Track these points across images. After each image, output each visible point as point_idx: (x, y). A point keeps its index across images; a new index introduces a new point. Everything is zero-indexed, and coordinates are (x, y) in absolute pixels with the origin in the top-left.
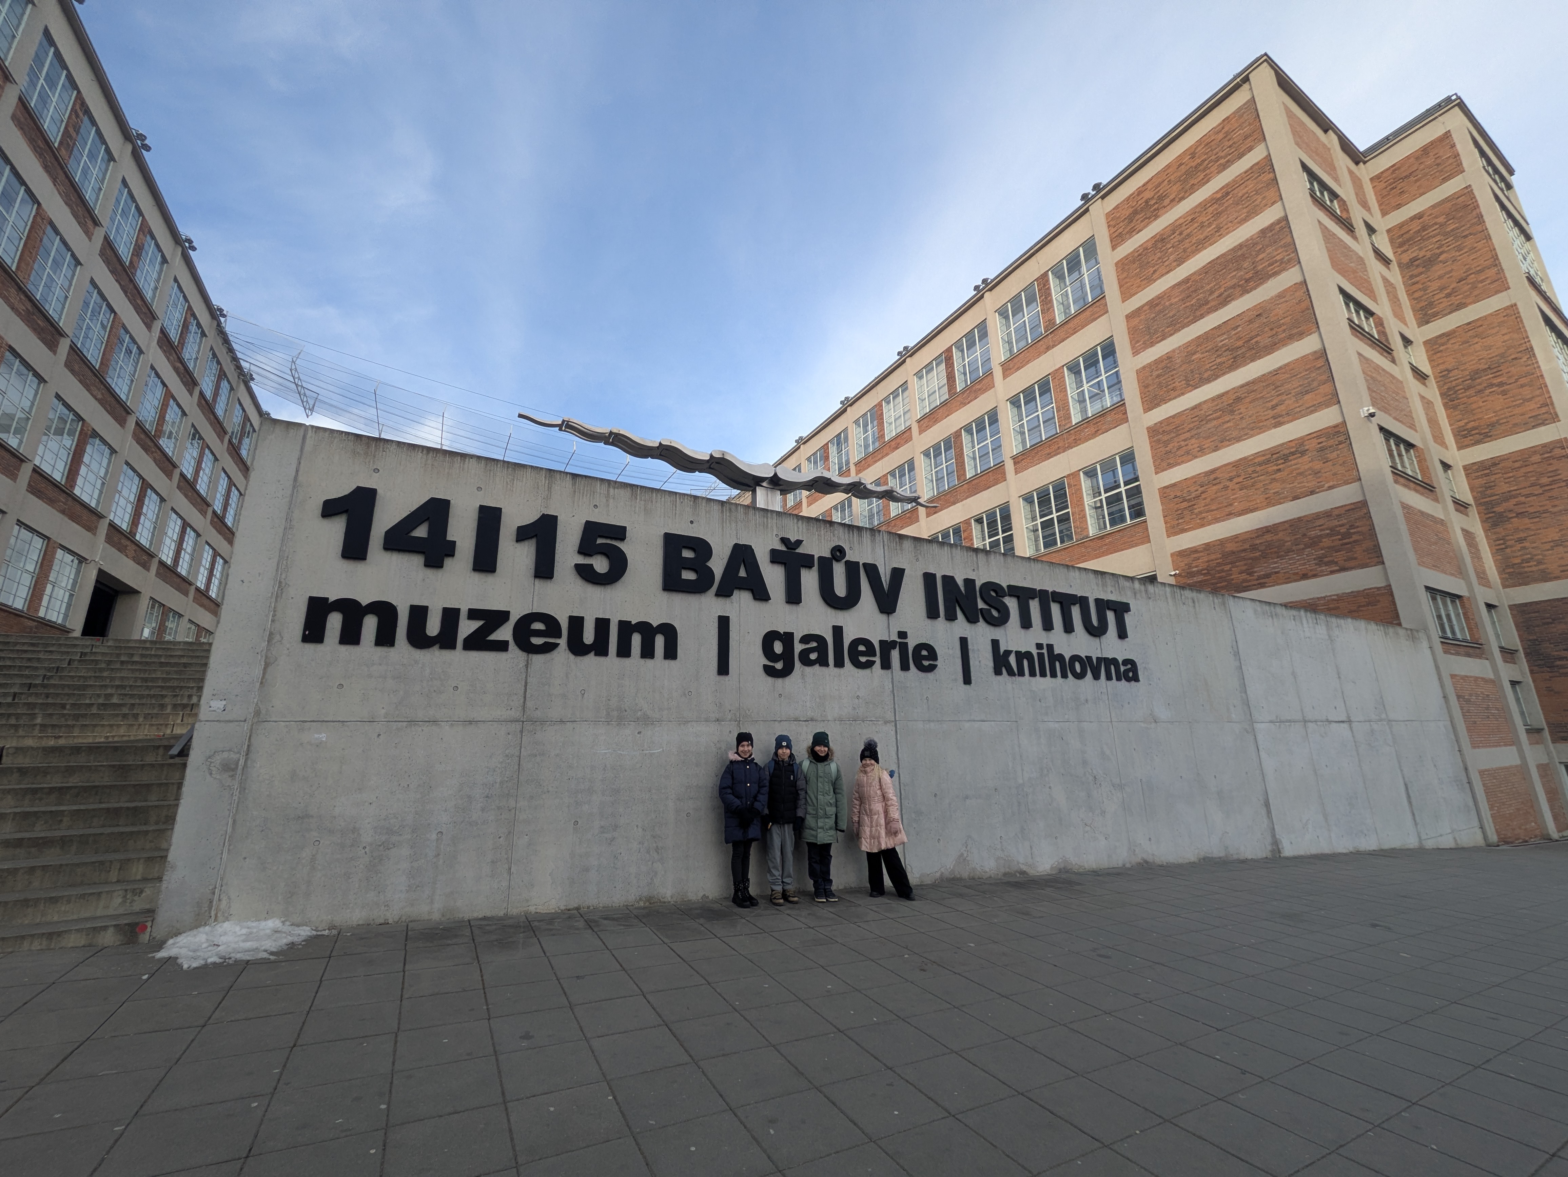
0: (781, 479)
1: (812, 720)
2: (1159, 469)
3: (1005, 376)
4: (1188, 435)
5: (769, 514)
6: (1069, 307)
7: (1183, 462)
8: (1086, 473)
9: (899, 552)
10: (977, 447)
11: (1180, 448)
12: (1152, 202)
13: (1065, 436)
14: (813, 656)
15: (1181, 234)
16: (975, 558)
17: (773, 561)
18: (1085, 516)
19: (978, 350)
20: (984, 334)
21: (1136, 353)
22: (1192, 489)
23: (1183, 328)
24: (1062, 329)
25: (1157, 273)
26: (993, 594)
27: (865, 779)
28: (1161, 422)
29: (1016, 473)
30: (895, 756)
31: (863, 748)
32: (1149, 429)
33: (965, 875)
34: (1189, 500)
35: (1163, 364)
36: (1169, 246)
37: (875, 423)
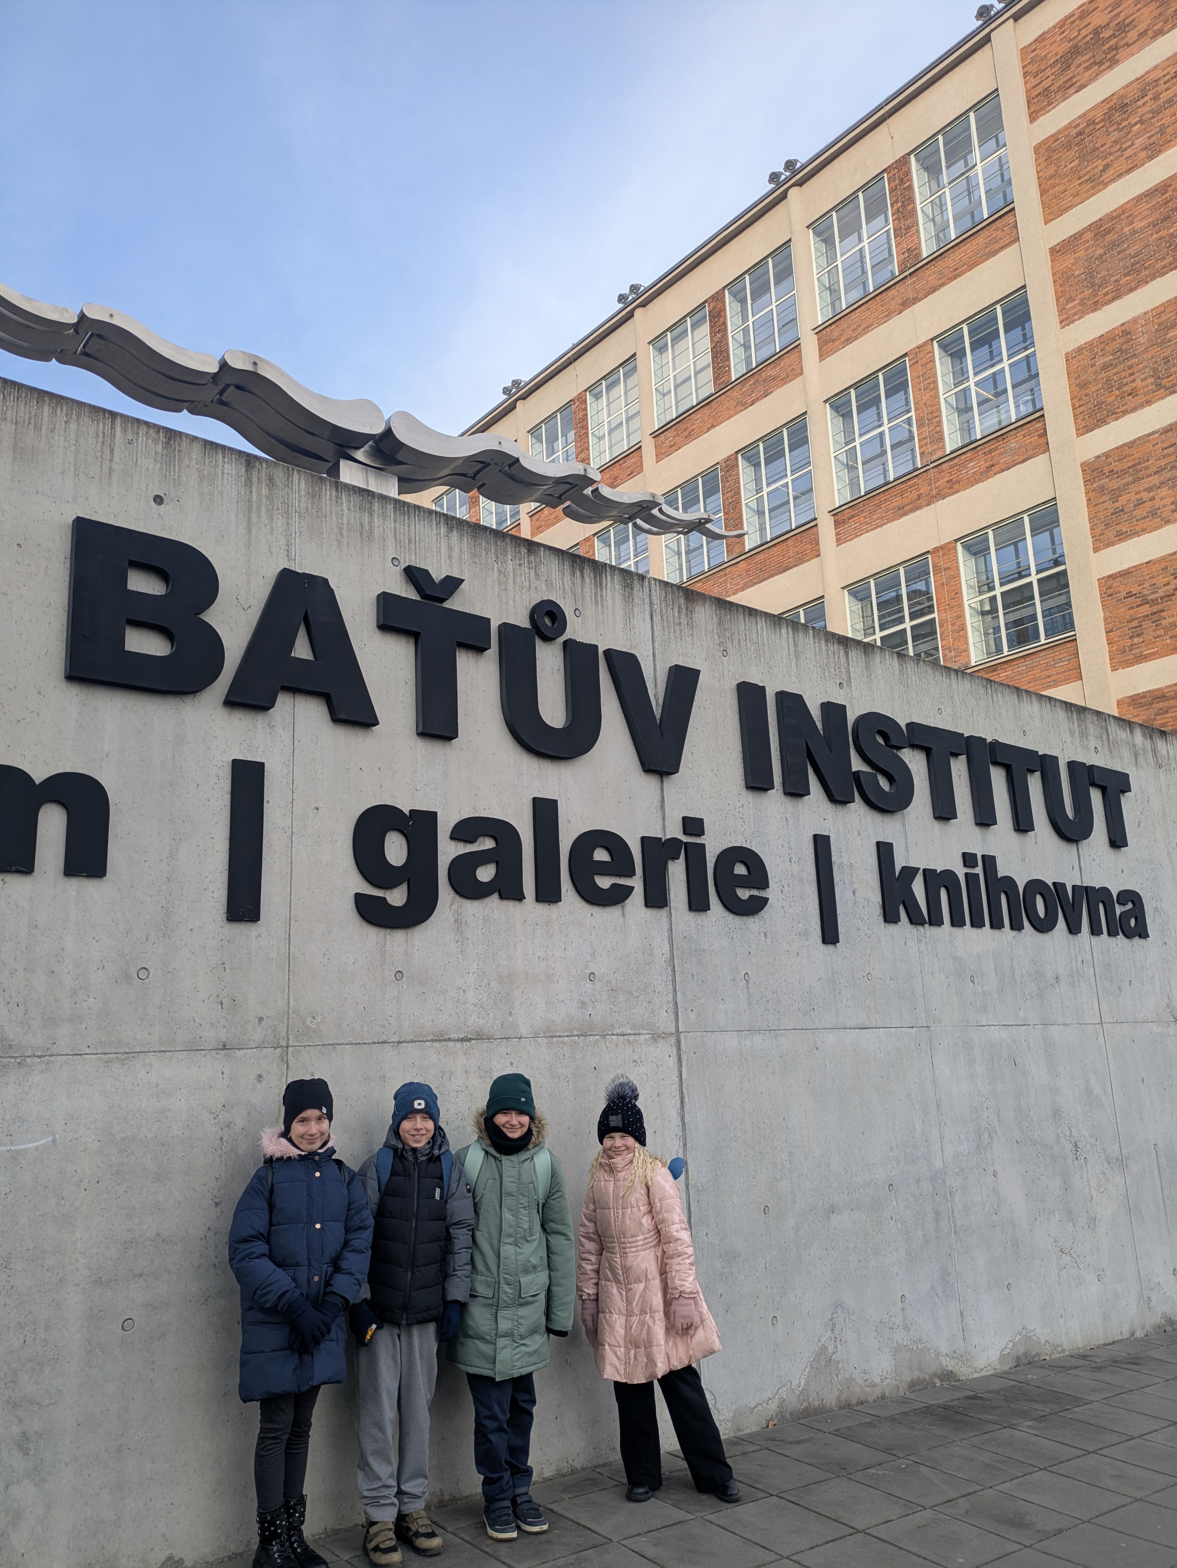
0: (403, 445)
1: (480, 1037)
2: (1100, 543)
3: (823, 355)
4: (1155, 480)
5: (376, 505)
6: (945, 227)
7: (1144, 531)
8: (967, 548)
9: (686, 631)
10: (766, 490)
11: (1140, 503)
12: (1106, 34)
13: (931, 474)
14: (485, 874)
15: (1156, 98)
16: (843, 660)
17: (384, 627)
18: (963, 628)
19: (773, 303)
20: (785, 272)
21: (1066, 320)
22: (1160, 581)
23: (1153, 277)
24: (932, 269)
25: (1111, 172)
26: (881, 741)
27: (611, 1186)
28: (1107, 455)
29: (839, 542)
30: (676, 1121)
31: (603, 1105)
32: (1087, 467)
33: (831, 1398)
34: (1154, 602)
35: (1115, 346)
36: (1133, 120)
37: (571, 435)
